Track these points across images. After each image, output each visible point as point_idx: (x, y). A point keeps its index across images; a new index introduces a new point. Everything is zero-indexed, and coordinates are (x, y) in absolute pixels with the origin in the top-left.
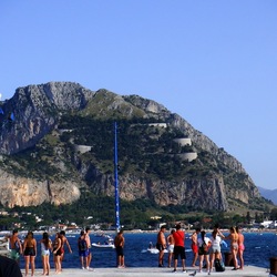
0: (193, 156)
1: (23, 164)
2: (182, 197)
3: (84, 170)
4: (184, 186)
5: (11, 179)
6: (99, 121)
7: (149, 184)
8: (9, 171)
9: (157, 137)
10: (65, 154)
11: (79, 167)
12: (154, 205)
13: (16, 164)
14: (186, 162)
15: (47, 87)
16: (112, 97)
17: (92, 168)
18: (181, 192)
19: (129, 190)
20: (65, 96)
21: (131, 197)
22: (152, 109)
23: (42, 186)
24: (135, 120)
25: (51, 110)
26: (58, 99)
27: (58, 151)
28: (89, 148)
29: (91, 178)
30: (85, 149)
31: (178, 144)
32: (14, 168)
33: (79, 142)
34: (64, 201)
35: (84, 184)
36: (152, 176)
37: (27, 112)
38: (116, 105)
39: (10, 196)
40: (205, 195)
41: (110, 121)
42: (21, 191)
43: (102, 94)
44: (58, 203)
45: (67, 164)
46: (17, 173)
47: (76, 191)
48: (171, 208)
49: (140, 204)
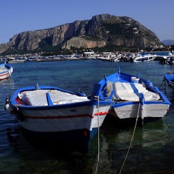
0: (137, 32)
1: (90, 37)
2: (133, 44)
3: (107, 38)
4: (134, 41)
5: (87, 41)
6: (112, 24)
7: (124, 41)
8: (86, 39)
9: (127, 28)
10: (102, 34)
12: (126, 46)
13: (88, 37)
14: (135, 34)
15: (100, 16)
16: (116, 17)
17: (109, 37)
18: (133, 42)
19: (119, 43)
20: (106, 17)
23: (95, 42)
24: (122, 23)
25: (102, 22)
26: (104, 19)
29: (109, 40)
30: (108, 32)
31: (133, 30)
33: (106, 30)
34: (101, 46)
35: (107, 41)
36: (125, 39)
37: (95, 23)
38: (117, 19)
39: (86, 45)
40: (139, 43)
41: (115, 24)
42: (89, 44)
43: (113, 16)
45: (103, 36)
46: (88, 39)
47: (105, 43)
48: (130, 47)
49: (122, 46)
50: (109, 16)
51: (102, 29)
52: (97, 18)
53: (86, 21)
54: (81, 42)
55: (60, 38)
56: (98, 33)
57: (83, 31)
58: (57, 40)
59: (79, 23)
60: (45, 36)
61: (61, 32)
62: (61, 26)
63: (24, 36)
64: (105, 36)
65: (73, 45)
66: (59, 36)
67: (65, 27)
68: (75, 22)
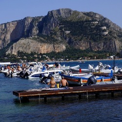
0: (106, 33)
1: (45, 39)
2: (102, 48)
3: (67, 40)
4: (103, 44)
5: (40, 44)
6: (73, 22)
7: (90, 44)
8: (39, 41)
9: (94, 27)
10: (61, 34)
11: (66, 39)
12: (92, 51)
13: (42, 38)
14: (104, 35)
15: (59, 11)
16: (79, 13)
17: (70, 39)
18: (102, 46)
19: (83, 46)
20: (65, 13)
21: (84, 49)
22: (97, 16)
23: (51, 46)
24: (86, 21)
26: (63, 15)
27: (59, 33)
28: (69, 32)
29: (70, 42)
30: (68, 32)
31: (101, 29)
32: (41, 40)
33: (66, 30)
34: (60, 51)
35: (67, 44)
36: (91, 41)
37: (52, 20)
38: (80, 16)
39: (39, 50)
40: (110, 47)
41: (77, 22)
42: (43, 48)
43: (75, 12)
44: (57, 51)
45: (61, 38)
46: (42, 42)
47: (64, 47)
48: (98, 52)
49: (87, 51)
50: (70, 11)
51: (61, 29)
52: (55, 13)
53: (40, 17)
54: (32, 45)
55: (4, 40)
57: (35, 31)
59: (30, 21)
61: (6, 32)
62: (5, 24)
64: (64, 37)
65: (21, 50)
66: (3, 37)
67: (11, 25)
68: (25, 18)
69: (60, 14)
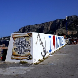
1: (68, 28)
8: (66, 29)
11: (77, 28)
23: (71, 32)
27: (74, 26)
33: (77, 25)
34: (75, 34)
45: (75, 28)
51: (74, 24)
52: (70, 18)
53: (63, 19)
55: (47, 29)
56: (72, 26)
57: (61, 25)
58: (46, 30)
59: (59, 21)
60: (39, 28)
61: (48, 26)
62: (48, 22)
63: (27, 27)
65: (59, 33)
66: (47, 28)
67: (50, 23)
68: (57, 20)
69: (72, 18)
